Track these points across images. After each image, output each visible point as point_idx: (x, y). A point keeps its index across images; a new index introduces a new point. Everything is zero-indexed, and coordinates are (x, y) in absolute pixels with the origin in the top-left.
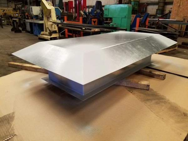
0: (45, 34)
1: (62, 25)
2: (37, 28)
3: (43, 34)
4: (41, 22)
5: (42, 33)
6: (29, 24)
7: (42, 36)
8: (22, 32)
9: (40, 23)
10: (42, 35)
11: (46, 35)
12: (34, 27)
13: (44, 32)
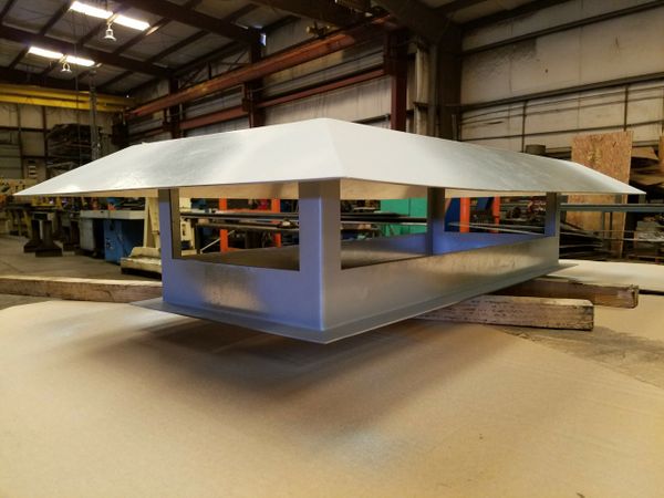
0: (145, 253)
1: (211, 220)
2: (120, 236)
3: (141, 256)
4: (134, 215)
5: (136, 250)
6: (90, 225)
7: (135, 260)
8: (64, 253)
9: (131, 218)
10: (134, 257)
11: (150, 257)
12: (107, 234)
13: (145, 247)
